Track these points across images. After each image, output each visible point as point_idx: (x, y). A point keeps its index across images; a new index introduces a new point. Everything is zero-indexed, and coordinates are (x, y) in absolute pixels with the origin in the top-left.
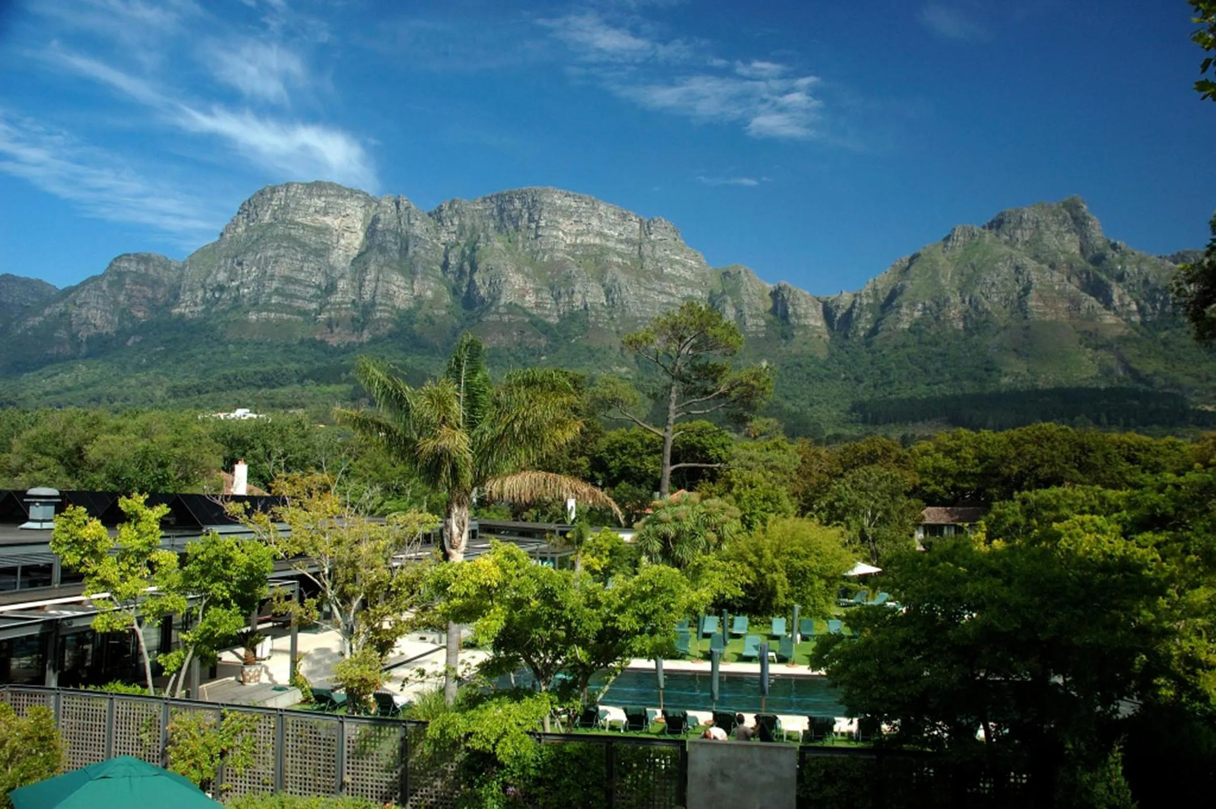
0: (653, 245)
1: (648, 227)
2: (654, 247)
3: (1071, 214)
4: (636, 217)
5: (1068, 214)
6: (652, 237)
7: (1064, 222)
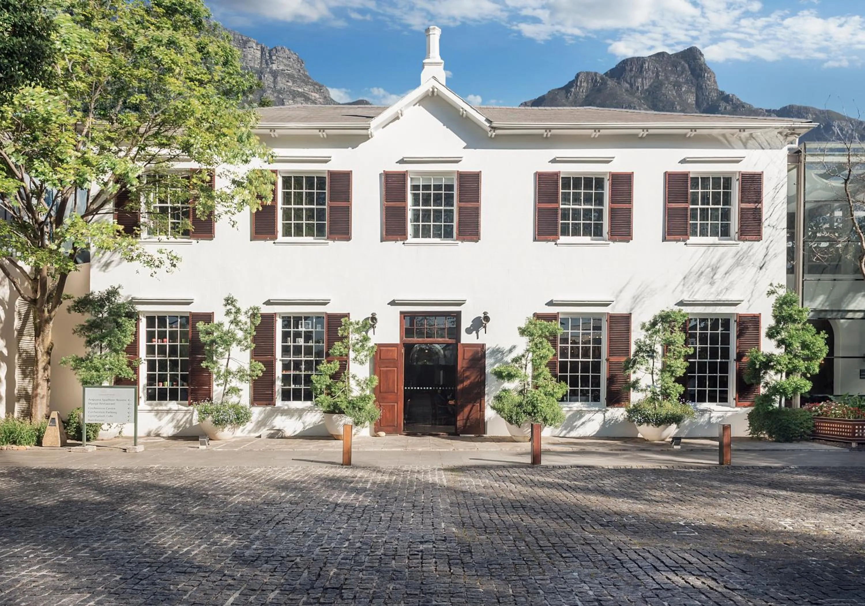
0: (275, 74)
1: (271, 57)
2: (275, 77)
3: (689, 66)
4: (257, 44)
5: (686, 66)
6: (274, 67)
7: (683, 73)
